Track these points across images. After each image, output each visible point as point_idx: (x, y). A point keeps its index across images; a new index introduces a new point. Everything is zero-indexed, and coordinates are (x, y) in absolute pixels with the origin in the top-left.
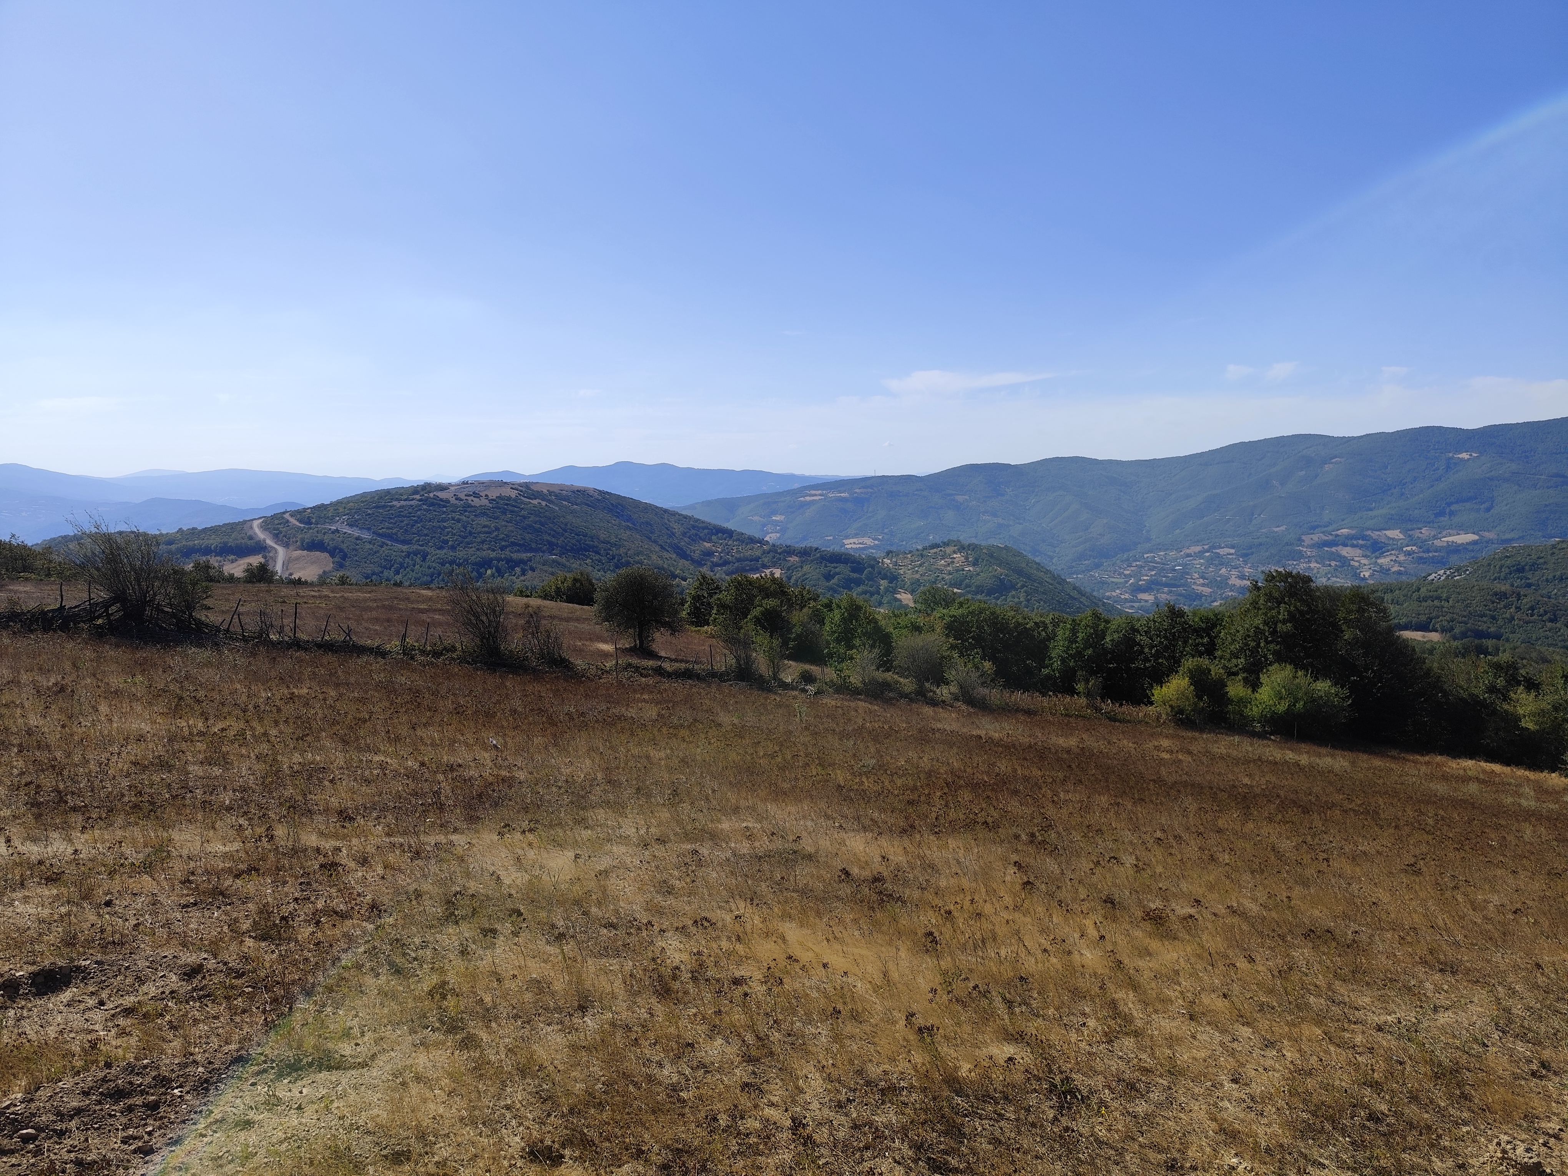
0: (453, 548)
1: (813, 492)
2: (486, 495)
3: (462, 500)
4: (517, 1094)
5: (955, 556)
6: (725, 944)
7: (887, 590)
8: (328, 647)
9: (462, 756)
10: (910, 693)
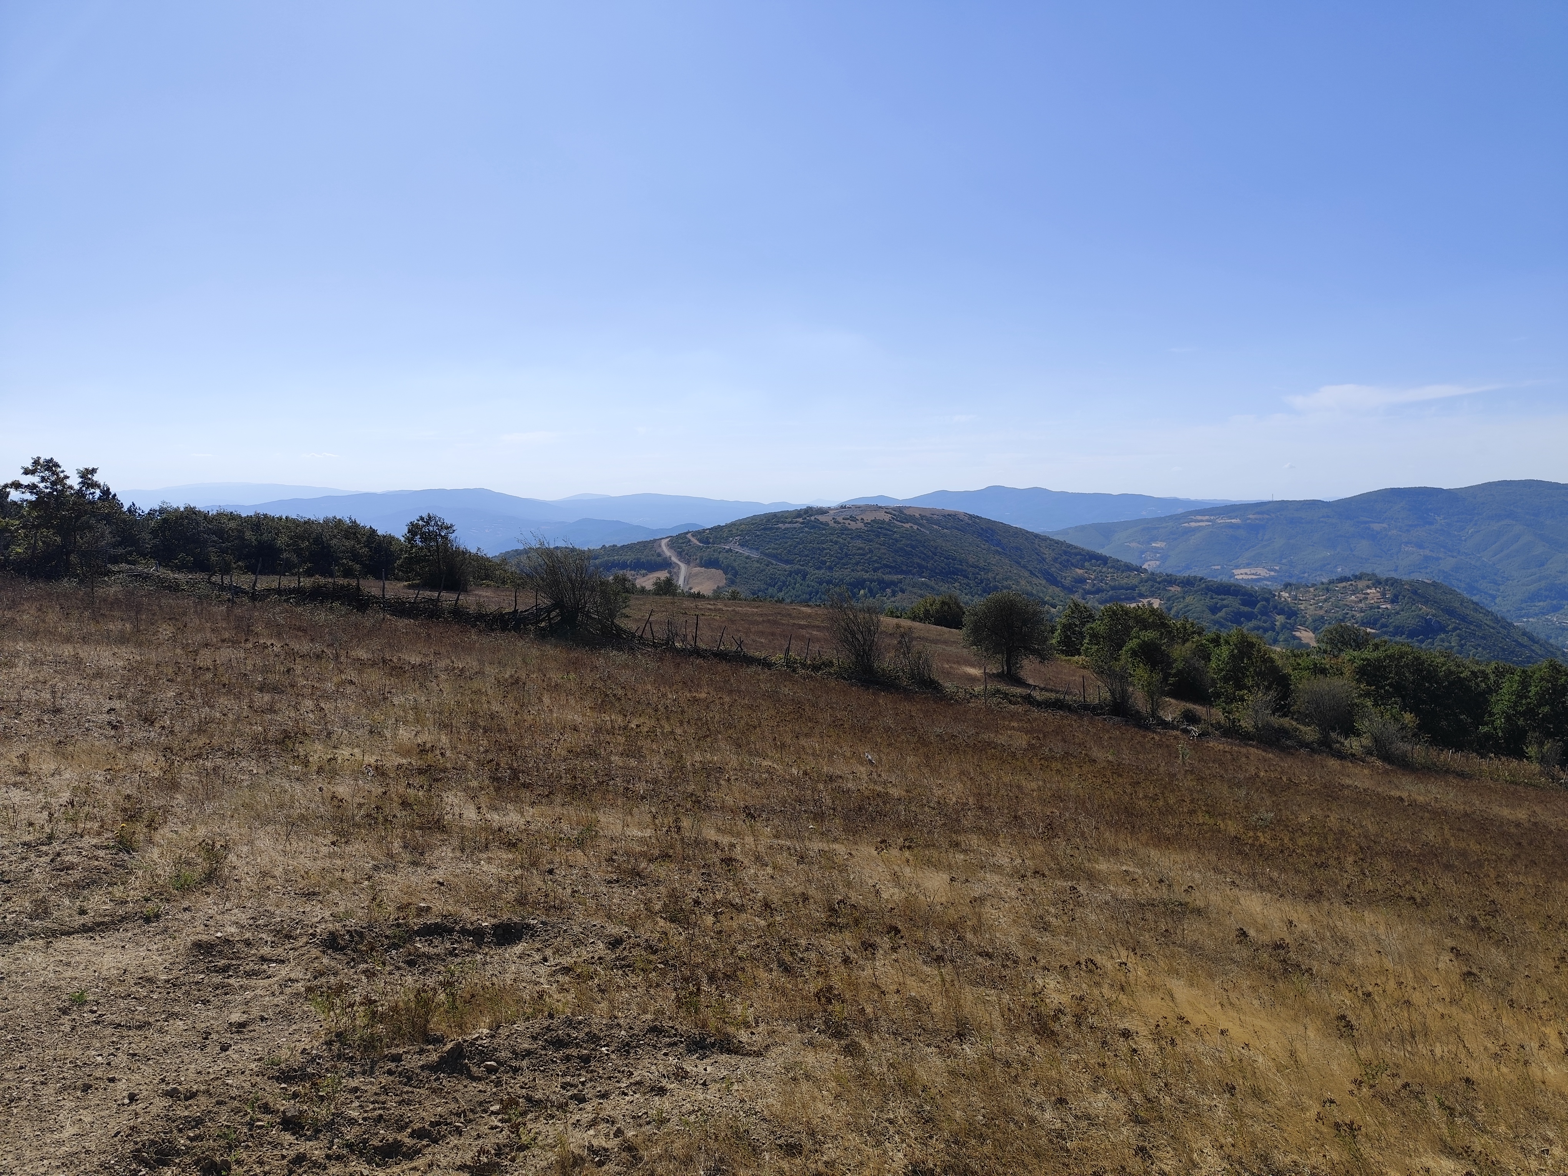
0: (830, 568)
1: (1199, 518)
2: (862, 519)
3: (839, 523)
4: (900, 1110)
5: (1369, 591)
6: (1106, 990)
7: (1283, 627)
8: (722, 656)
9: (840, 768)
10: (1312, 743)
